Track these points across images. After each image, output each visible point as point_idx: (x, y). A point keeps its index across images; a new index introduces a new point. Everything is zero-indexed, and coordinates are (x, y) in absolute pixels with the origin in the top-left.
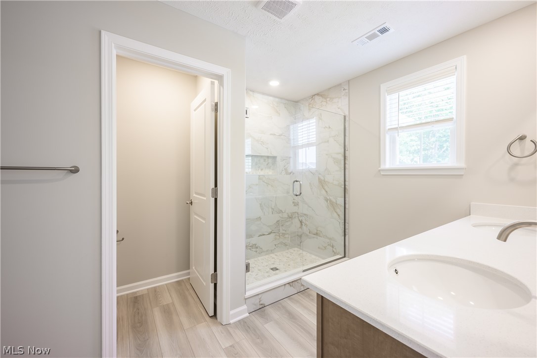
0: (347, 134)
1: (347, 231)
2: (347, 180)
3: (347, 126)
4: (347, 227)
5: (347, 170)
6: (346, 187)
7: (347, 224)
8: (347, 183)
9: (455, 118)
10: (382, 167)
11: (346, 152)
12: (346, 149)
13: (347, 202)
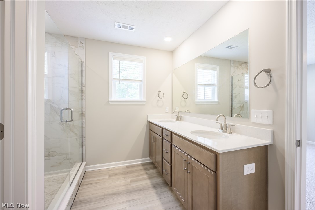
0: (84, 75)
1: (84, 143)
2: (84, 107)
3: (83, 69)
4: (84, 140)
5: (83, 101)
6: (83, 112)
7: (84, 139)
8: (84, 110)
9: (142, 81)
10: (110, 99)
11: (83, 87)
12: (83, 86)
13: (83, 123)
